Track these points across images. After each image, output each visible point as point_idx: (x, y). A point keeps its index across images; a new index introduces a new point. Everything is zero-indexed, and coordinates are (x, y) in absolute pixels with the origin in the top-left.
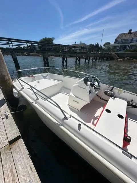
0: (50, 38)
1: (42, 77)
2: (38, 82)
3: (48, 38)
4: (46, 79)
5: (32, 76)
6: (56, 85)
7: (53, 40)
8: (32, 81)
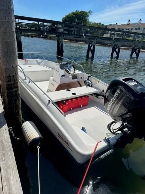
0: (84, 12)
1: (36, 62)
2: (30, 66)
3: (80, 11)
4: (40, 65)
5: (25, 60)
6: (46, 71)
7: (88, 16)
8: (24, 65)
